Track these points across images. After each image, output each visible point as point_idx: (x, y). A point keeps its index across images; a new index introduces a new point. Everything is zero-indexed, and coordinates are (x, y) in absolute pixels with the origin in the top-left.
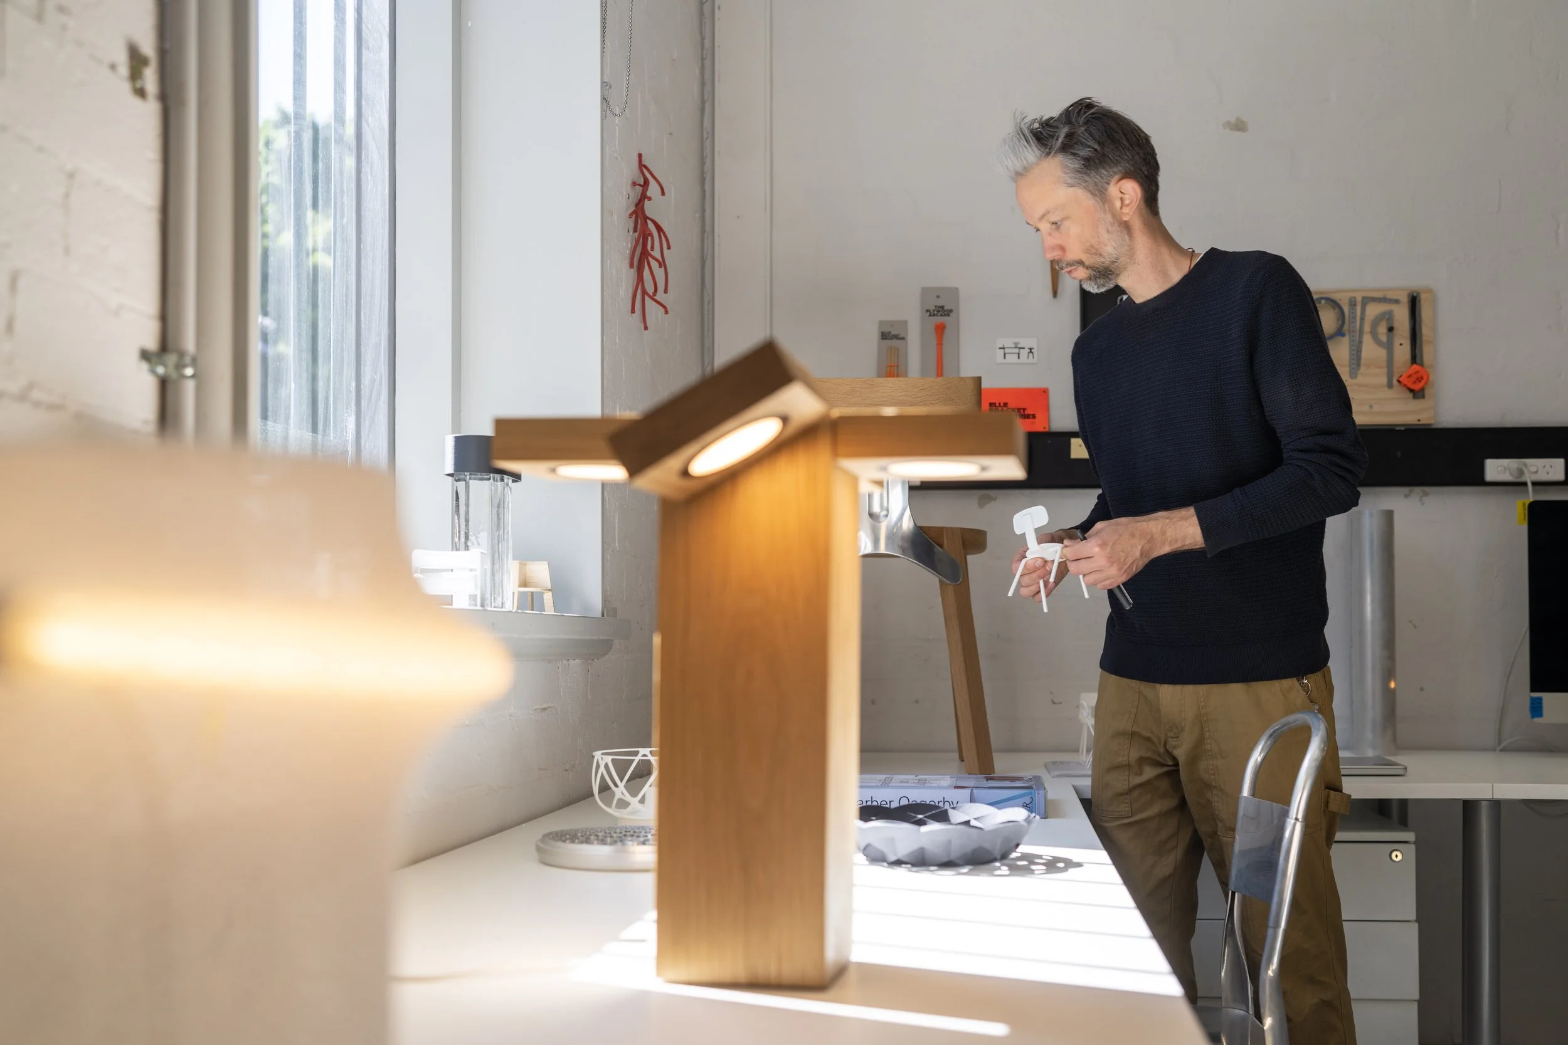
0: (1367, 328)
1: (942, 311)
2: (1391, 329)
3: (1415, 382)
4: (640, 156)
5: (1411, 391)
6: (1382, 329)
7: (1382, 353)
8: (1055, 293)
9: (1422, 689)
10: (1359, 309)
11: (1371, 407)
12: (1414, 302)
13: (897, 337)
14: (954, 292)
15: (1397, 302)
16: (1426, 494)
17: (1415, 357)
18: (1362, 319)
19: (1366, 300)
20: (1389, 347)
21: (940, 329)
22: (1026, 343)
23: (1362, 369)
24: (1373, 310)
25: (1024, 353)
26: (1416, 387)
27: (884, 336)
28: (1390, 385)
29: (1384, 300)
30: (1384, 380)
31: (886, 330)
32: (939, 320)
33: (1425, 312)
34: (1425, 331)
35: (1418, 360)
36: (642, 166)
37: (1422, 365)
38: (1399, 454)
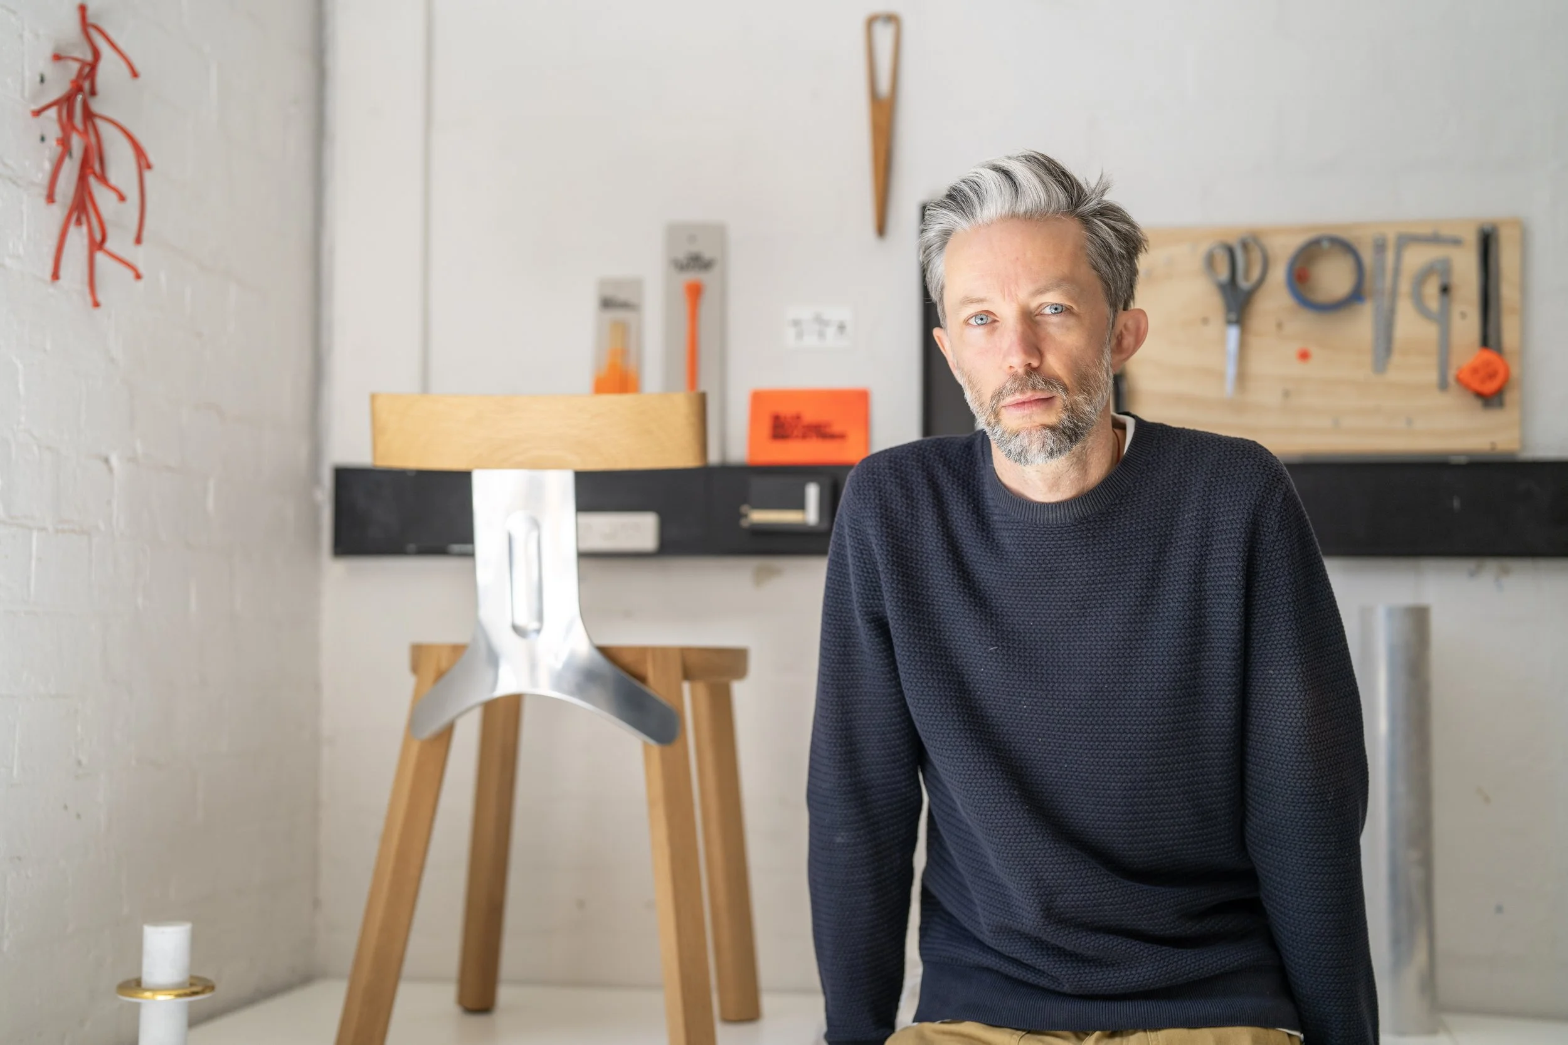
0: (1405, 286)
1: (697, 263)
2: (1445, 290)
3: (1483, 381)
4: (83, 9)
5: (1480, 395)
6: (1432, 289)
7: (1430, 331)
8: (881, 229)
9: (1499, 909)
10: (1390, 256)
11: (1409, 422)
12: (1487, 243)
13: (625, 305)
14: (719, 232)
15: (1456, 242)
16: (1506, 571)
17: (1489, 337)
18: (1397, 271)
19: (1406, 240)
20: (1443, 320)
21: (695, 292)
22: (836, 313)
23: (1396, 359)
24: (1416, 258)
25: (831, 331)
26: (1490, 387)
27: (607, 304)
28: (1443, 385)
29: (1435, 239)
30: (1433, 376)
31: (610, 292)
32: (691, 276)
33: (1508, 258)
34: (1508, 292)
35: (1492, 341)
36: (86, 25)
37: (1499, 349)
38: (1456, 504)
